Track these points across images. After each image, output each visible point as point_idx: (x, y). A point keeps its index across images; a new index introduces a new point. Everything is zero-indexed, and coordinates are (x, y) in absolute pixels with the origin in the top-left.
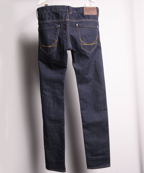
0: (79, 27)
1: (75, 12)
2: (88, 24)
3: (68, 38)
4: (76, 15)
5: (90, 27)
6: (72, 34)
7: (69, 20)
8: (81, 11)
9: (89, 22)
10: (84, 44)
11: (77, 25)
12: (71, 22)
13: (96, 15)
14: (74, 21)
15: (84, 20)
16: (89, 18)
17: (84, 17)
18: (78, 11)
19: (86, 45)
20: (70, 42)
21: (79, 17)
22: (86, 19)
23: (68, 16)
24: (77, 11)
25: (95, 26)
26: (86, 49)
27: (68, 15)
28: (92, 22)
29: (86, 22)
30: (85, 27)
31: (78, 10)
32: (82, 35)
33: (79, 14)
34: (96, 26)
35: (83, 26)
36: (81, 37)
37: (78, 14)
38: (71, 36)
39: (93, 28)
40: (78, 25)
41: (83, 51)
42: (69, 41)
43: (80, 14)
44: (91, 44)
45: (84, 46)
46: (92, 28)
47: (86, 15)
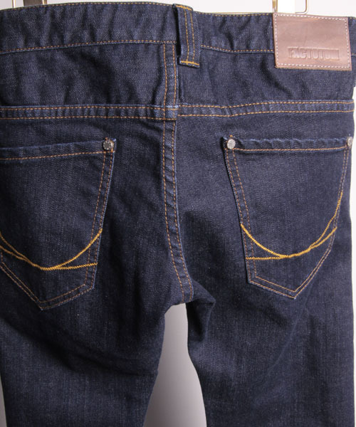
0: (244, 154)
1: (219, 44)
2: (300, 130)
3: (173, 233)
4: (224, 67)
5: (308, 154)
6: (195, 206)
7: (181, 111)
8: (254, 43)
9: (306, 119)
10: (264, 254)
11: (231, 144)
12: (193, 124)
13: (344, 73)
14: (213, 115)
15: (273, 106)
16: (305, 94)
17: (277, 85)
18: (236, 43)
19: (277, 263)
20: (182, 260)
21: (245, 84)
22: (290, 96)
23: (175, 84)
24: (230, 38)
25: (337, 143)
26: (278, 280)
27: (175, 74)
28: (319, 118)
29: (287, 117)
30: (282, 154)
31: (234, 32)
32: (256, 206)
33: (242, 63)
34: (340, 140)
35: (270, 146)
36: (255, 217)
37: (235, 59)
38: (191, 220)
39: (326, 153)
40: (239, 144)
41: (257, 290)
42: (177, 256)
43: (250, 60)
44: (309, 249)
45: (265, 269)
46: (318, 153)
47: (286, 71)
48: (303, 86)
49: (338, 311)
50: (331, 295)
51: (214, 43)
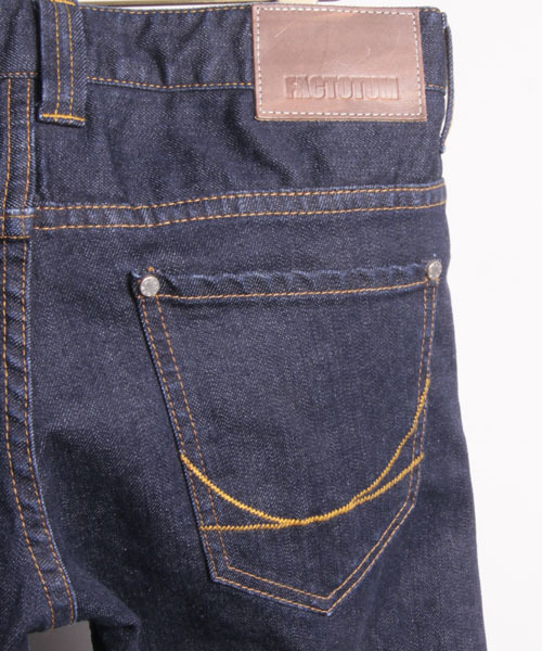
0: (182, 305)
1: (134, 73)
2: (311, 251)
3: (24, 478)
4: (144, 123)
5: (330, 302)
6: (69, 418)
7: (39, 219)
8: (211, 69)
9: (324, 226)
10: (243, 518)
11: (150, 286)
12: (68, 245)
13: (409, 126)
14: (115, 224)
15: (249, 201)
16: (320, 174)
17: (258, 157)
18: (171, 71)
20: (47, 534)
21: (189, 157)
22: (285, 180)
23: (28, 163)
24: (159, 60)
25: (399, 276)
26: (282, 572)
27: (28, 141)
28: (354, 224)
29: (280, 225)
31: (167, 46)
32: (214, 415)
33: (187, 111)
34: (408, 269)
35: (239, 287)
36: (213, 440)
37: (170, 104)
38: (61, 448)
39: (373, 299)
40: (167, 286)
41: (233, 596)
42: (36, 525)
43: (204, 106)
44: (351, 505)
45: (248, 550)
46: (355, 299)
47: (279, 126)
48: (317, 158)
49: (446, 639)
50: (430, 604)
51: (122, 72)
